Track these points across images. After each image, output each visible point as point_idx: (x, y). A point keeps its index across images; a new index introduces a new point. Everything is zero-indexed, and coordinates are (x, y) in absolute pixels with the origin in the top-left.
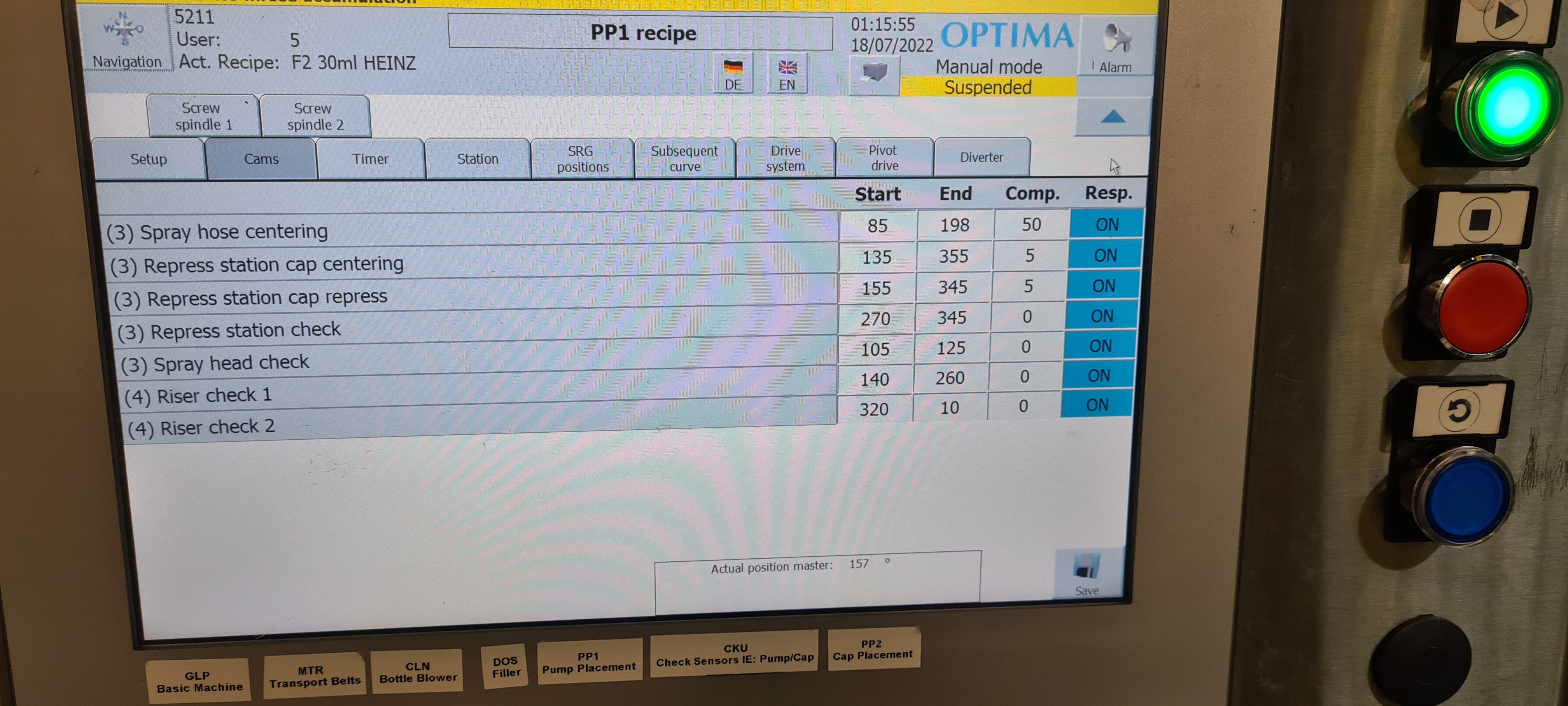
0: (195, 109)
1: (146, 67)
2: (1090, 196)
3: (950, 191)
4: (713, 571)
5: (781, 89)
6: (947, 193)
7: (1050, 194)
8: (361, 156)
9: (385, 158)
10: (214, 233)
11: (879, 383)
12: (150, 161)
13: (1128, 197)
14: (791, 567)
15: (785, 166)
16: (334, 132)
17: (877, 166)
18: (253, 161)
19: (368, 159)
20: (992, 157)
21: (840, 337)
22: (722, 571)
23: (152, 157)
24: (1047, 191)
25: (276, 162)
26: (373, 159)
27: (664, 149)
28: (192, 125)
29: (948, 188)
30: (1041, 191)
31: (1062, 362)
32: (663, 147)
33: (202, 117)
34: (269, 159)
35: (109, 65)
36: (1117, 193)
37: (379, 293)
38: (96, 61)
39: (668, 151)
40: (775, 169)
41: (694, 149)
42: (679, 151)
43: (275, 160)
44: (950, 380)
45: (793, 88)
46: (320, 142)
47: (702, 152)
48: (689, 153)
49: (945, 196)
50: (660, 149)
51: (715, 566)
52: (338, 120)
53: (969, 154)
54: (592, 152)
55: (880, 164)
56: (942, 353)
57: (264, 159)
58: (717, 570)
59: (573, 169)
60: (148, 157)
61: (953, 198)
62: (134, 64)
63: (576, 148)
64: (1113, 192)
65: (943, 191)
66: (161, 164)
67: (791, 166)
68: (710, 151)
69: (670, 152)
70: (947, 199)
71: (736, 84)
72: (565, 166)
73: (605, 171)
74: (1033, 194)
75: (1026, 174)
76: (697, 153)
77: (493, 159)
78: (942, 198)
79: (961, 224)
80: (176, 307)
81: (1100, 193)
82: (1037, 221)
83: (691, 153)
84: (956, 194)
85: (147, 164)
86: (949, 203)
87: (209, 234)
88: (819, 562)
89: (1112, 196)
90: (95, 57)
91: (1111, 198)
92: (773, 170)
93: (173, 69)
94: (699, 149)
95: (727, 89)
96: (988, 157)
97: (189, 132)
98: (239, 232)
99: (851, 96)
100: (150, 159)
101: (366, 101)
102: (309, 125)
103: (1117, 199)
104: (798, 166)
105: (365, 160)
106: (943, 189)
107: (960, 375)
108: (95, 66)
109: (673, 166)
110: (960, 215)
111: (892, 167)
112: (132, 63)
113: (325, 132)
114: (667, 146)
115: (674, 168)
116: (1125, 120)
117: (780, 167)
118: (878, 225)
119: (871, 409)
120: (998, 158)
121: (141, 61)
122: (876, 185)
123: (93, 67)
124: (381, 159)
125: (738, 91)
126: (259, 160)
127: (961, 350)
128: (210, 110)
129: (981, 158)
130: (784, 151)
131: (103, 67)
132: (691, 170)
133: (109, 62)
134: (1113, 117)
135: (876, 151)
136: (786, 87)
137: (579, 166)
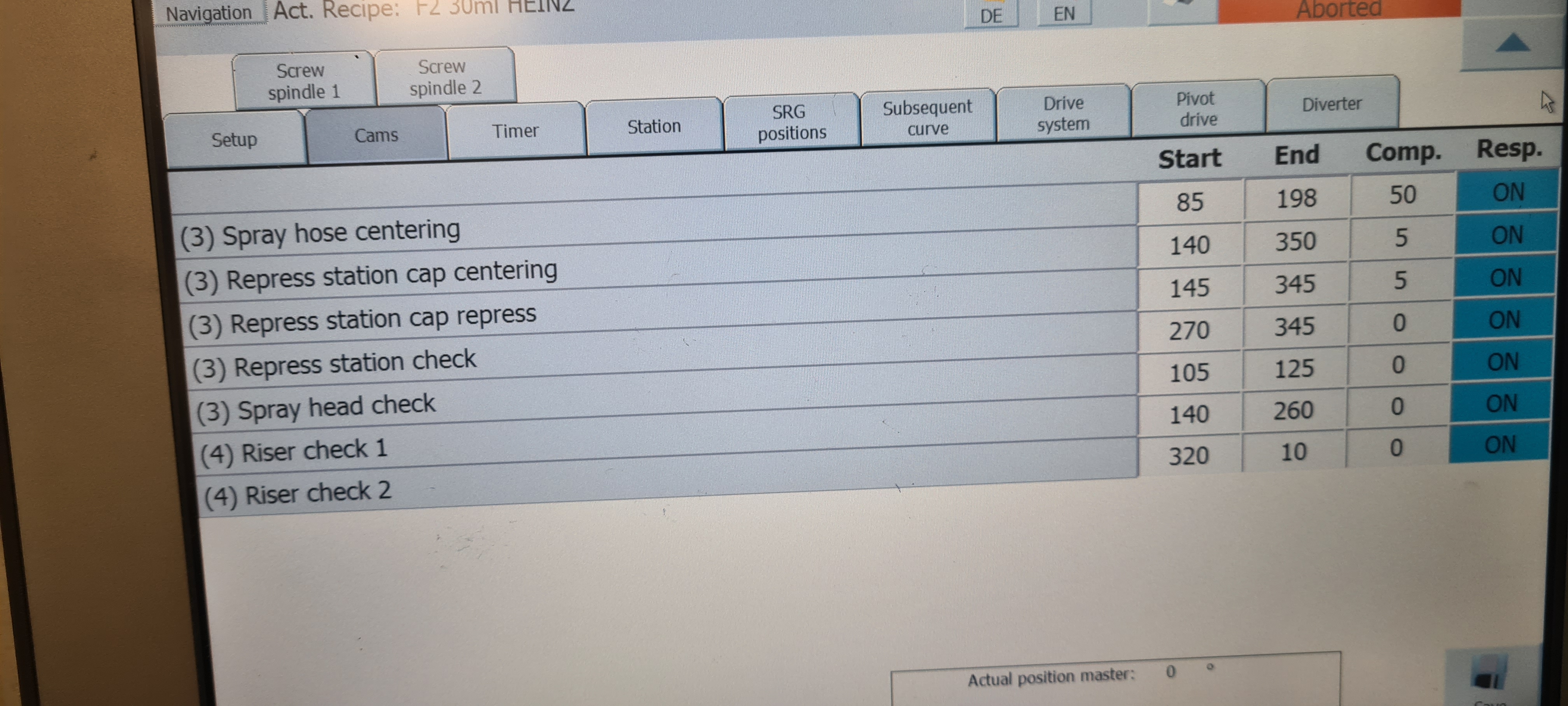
0: (293, 72)
1: (233, 19)
2: (1484, 153)
3: (1288, 151)
4: (971, 682)
5: (1056, 19)
6: (1285, 154)
7: (1428, 153)
8: (504, 127)
9: (535, 128)
10: (316, 235)
11: (1195, 419)
12: (236, 143)
13: (1536, 153)
14: (1078, 677)
15: (1063, 124)
16: (469, 97)
17: (1188, 120)
18: (365, 138)
19: (513, 131)
20: (1347, 103)
21: (1141, 356)
22: (983, 683)
23: (239, 137)
24: (1424, 148)
25: (394, 138)
26: (518, 131)
27: (900, 106)
28: (290, 93)
29: (1286, 147)
30: (1416, 148)
31: (1450, 385)
32: (898, 102)
33: (301, 83)
34: (385, 135)
35: (186, 19)
36: (1521, 148)
37: (526, 309)
38: (170, 14)
39: (905, 109)
40: (1050, 129)
41: (941, 105)
42: (919, 108)
43: (394, 136)
44: (1294, 413)
45: (1073, 18)
46: (450, 110)
47: (951, 108)
48: (933, 110)
49: (1283, 159)
50: (895, 107)
51: (973, 677)
52: (474, 81)
53: (1315, 101)
54: (804, 113)
55: (1192, 118)
56: (1281, 376)
57: (380, 135)
58: (976, 683)
59: (778, 136)
60: (233, 137)
61: (1293, 162)
62: (217, 16)
63: (782, 108)
64: (1516, 147)
65: (1280, 152)
66: (250, 145)
67: (1071, 123)
68: (962, 106)
69: (908, 110)
70: (1285, 163)
71: (995, 16)
72: (768, 133)
73: (821, 138)
74: (1405, 152)
75: (1393, 124)
76: (943, 110)
77: (674, 127)
78: (1279, 162)
79: (1304, 197)
80: (267, 333)
81: (1497, 149)
82: (1410, 190)
83: (936, 109)
84: (1297, 156)
85: (232, 145)
86: (1289, 169)
87: (309, 236)
88: (1116, 669)
89: (1514, 152)
90: (168, 9)
91: (1512, 155)
92: (1046, 129)
93: (265, 22)
94: (946, 105)
95: (983, 21)
96: (1341, 104)
97: (286, 103)
98: (348, 232)
99: (1151, 25)
100: (236, 139)
101: (510, 55)
102: (437, 88)
103: (1521, 156)
104: (1080, 123)
105: (511, 132)
106: (1279, 148)
107: (1308, 406)
108: (169, 19)
109: (912, 128)
110: (1303, 184)
111: (1209, 120)
112: (214, 15)
113: (457, 98)
114: (904, 101)
115: (913, 130)
116: (1530, 46)
117: (1056, 125)
118: (1190, 201)
119: (1185, 455)
120: (1354, 104)
121: (226, 12)
122: (1188, 147)
123: (167, 22)
124: (528, 130)
125: (1000, 24)
126: (373, 137)
127: (1307, 371)
128: (311, 74)
129: (1331, 105)
130: (1061, 103)
131: (180, 21)
132: (936, 133)
133: (186, 14)
134: (1513, 44)
135: (1186, 100)
136: (1063, 16)
137: (787, 131)
